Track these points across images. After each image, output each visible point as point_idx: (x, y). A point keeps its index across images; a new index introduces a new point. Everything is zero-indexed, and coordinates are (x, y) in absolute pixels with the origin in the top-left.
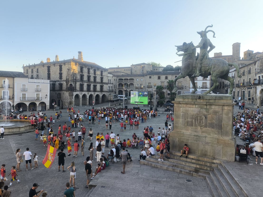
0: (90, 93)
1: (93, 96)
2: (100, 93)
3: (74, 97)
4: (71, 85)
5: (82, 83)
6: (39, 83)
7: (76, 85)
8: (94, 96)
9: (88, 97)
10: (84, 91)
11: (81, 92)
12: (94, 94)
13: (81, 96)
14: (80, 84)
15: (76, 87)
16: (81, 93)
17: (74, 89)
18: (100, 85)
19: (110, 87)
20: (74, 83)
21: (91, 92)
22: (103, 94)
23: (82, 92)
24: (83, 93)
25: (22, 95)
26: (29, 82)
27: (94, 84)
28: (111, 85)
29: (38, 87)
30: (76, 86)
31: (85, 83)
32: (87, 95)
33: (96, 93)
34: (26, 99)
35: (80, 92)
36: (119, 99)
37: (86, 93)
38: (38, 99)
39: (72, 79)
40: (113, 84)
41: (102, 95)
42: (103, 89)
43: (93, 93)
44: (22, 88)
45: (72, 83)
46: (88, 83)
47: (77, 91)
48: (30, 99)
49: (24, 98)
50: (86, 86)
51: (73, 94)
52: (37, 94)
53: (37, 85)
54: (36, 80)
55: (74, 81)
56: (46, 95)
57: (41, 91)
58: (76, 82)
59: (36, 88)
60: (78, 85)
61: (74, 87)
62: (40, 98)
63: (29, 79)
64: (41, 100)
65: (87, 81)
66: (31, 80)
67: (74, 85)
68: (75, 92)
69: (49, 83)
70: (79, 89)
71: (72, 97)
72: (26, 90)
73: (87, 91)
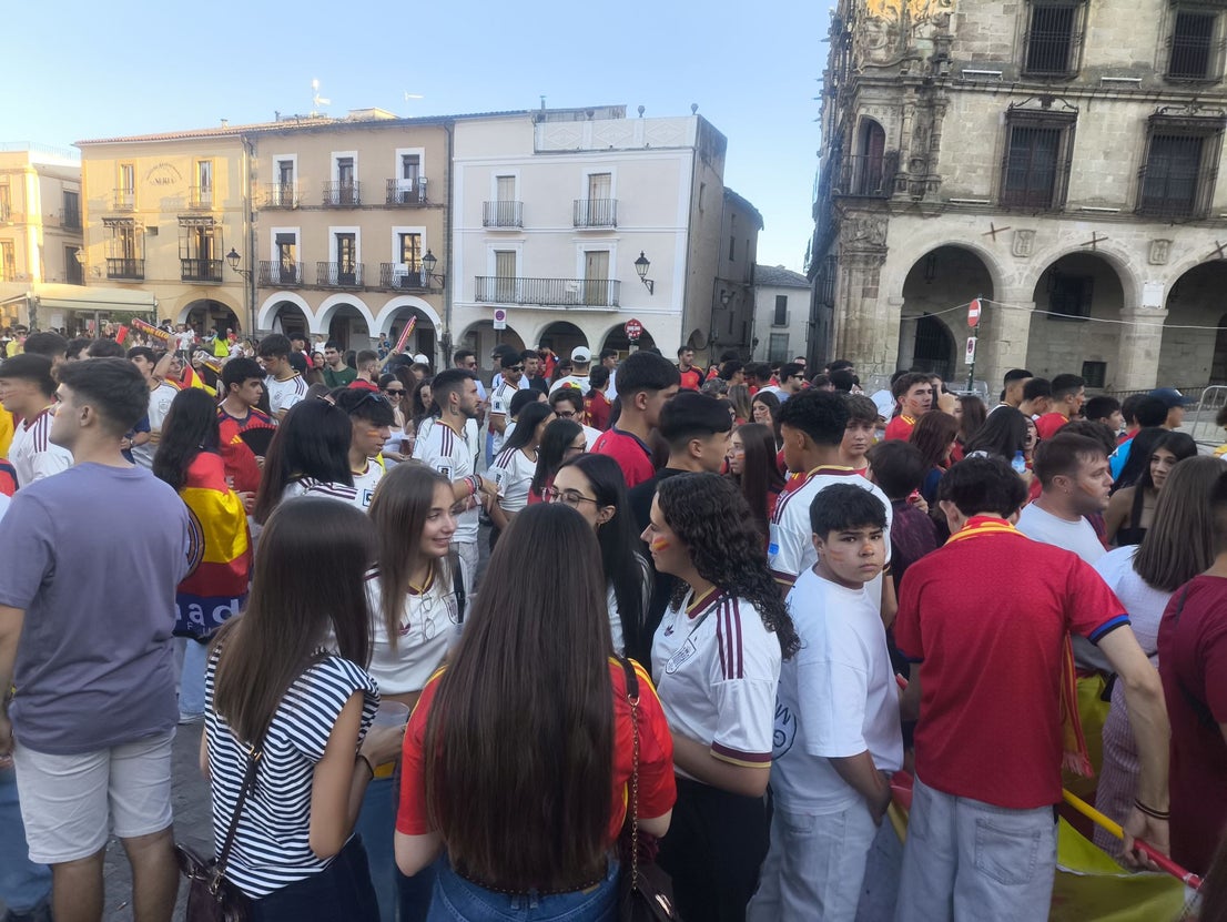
0: (1197, 246)
3: (894, 275)
4: (872, 130)
5: (1047, 100)
6: (611, 149)
7: (933, 125)
9: (1151, 291)
10: (1081, 215)
11: (1016, 223)
13: (1018, 275)
14: (1011, 114)
15: (925, 159)
16: (1026, 236)
17: (894, 182)
20: (899, 109)
23: (1032, 223)
24: (1069, 237)
25: (492, 259)
26: (537, 152)
29: (601, 193)
30: (935, 138)
31: (1098, 107)
32: (1137, 265)
34: (518, 299)
35: (999, 222)
37: (1123, 242)
38: (595, 289)
39: (880, 54)
44: (493, 198)
45: (874, 107)
46: (1162, 106)
47: (948, 207)
48: (542, 295)
49: (506, 280)
50: (1113, 144)
51: (878, 240)
52: (587, 253)
53: (590, 176)
54: (587, 125)
55: (898, 74)
56: (642, 261)
57: (615, 226)
58: (941, 94)
59: (584, 196)
60: (969, 125)
61: (906, 155)
62: (611, 286)
63: (541, 126)
64: (616, 305)
65: (1157, 79)
66: (551, 134)
67: (910, 124)
68: (922, 216)
69: (686, 148)
70: (981, 185)
71: (858, 276)
72: (517, 218)
73: (1134, 212)
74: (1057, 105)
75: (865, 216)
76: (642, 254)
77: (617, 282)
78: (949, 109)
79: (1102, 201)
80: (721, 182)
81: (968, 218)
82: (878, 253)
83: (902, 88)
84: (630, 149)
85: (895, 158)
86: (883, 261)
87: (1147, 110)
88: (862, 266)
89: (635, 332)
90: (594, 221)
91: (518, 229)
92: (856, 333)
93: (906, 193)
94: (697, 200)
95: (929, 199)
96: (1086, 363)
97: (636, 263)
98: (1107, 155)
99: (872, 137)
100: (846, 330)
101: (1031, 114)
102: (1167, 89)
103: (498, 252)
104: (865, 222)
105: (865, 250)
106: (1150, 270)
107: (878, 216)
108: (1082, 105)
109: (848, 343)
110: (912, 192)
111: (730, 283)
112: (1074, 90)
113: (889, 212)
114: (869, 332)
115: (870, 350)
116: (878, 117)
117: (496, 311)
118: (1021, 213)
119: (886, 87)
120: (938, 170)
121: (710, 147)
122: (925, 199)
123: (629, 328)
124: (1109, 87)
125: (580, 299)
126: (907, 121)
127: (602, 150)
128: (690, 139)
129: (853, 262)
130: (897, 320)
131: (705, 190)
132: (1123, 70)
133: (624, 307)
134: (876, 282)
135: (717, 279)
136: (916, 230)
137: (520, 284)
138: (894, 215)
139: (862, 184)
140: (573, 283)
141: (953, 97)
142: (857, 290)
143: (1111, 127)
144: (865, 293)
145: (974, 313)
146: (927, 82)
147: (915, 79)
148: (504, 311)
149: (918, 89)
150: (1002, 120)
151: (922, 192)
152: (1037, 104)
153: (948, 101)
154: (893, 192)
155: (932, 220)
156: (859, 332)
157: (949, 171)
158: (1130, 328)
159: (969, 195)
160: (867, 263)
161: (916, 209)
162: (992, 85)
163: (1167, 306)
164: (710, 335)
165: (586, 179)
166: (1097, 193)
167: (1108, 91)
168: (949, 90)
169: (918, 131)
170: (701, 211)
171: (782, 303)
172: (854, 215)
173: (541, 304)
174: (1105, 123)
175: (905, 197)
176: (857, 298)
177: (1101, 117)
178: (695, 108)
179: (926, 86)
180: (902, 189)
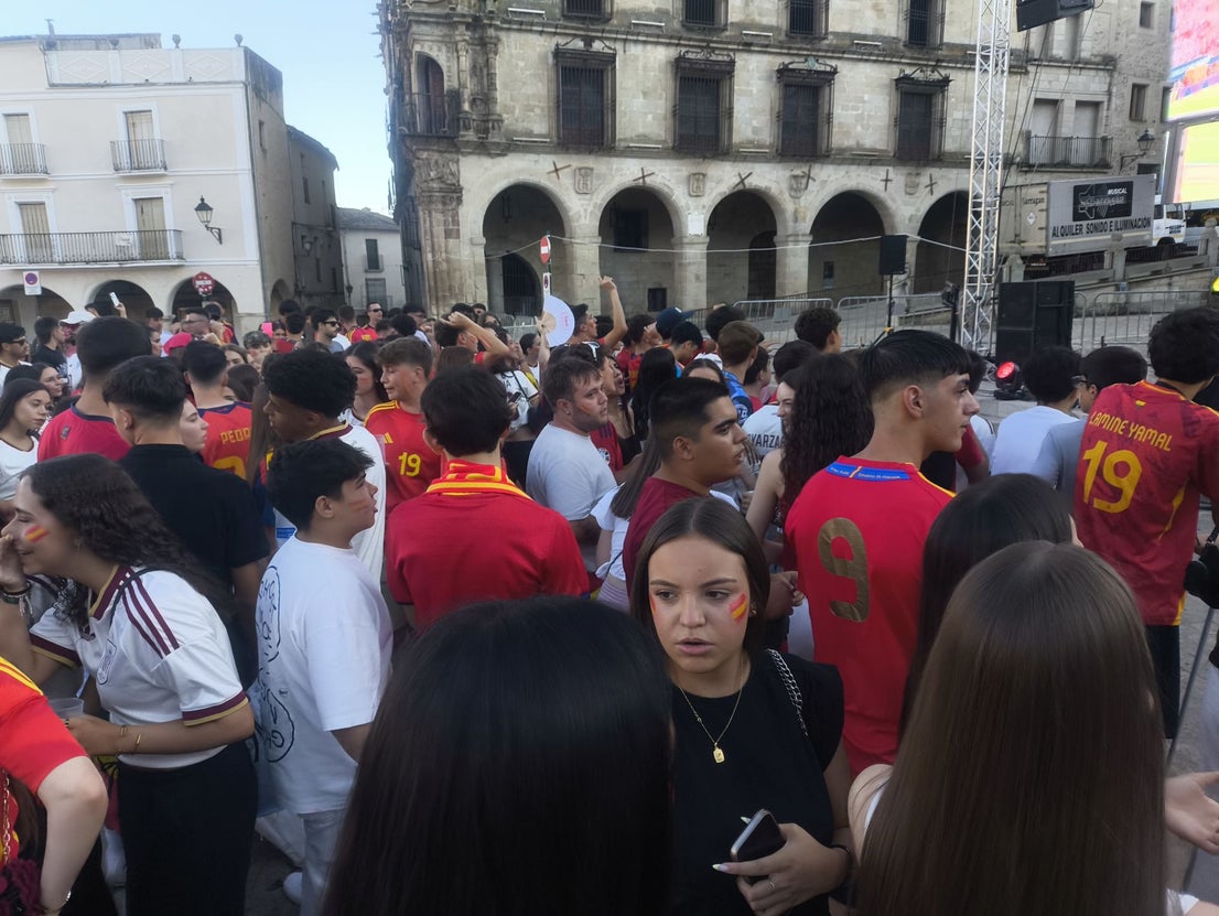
0: (723, 178)
1: (783, 211)
2: (898, 176)
3: (473, 213)
4: (429, 67)
5: (589, 41)
6: (147, 83)
7: (488, 64)
8: (788, 205)
9: (694, 222)
10: (630, 152)
11: (576, 161)
12: (798, 186)
13: (583, 211)
14: (558, 53)
15: (485, 98)
16: (586, 173)
17: (458, 121)
18: (895, 71)
19: (1054, 103)
20: (453, 47)
21: (744, 168)
22: (940, 192)
23: (589, 161)
24: (622, 173)
25: (14, 213)
26: (53, 86)
27: (787, 60)
28: (1091, 84)
29: (142, 132)
30: (491, 76)
31: (635, 50)
32: (679, 195)
33: (830, 181)
34: (56, 258)
35: (560, 161)
36: (1165, 241)
37: (667, 176)
38: (152, 243)
40: (1107, 63)
41: (922, 203)
42: (942, 123)
43: (768, 178)
44: (4, 141)
45: (428, 43)
46: (684, 50)
47: (512, 146)
48: (87, 251)
49: (38, 238)
50: (649, 84)
51: (451, 180)
52: (136, 201)
53: (126, 113)
54: (112, 55)
55: (447, 11)
56: (203, 207)
57: (165, 168)
58: (491, 32)
59: (122, 137)
60: (522, 64)
61: (467, 94)
62: (170, 237)
63: (53, 55)
64: (180, 257)
65: (676, 24)
66: (67, 65)
67: (465, 62)
68: (490, 155)
69: (236, 82)
70: (539, 124)
71: (437, 217)
72: (39, 163)
73: (673, 148)
74: (597, 46)
75: (436, 156)
76: (202, 200)
77: (177, 232)
78: (500, 48)
79: (644, 138)
80: (282, 119)
81: (532, 157)
82: (453, 193)
83: (453, 25)
84: (170, 84)
85: (456, 96)
86: (459, 200)
87: (672, 53)
88: (440, 206)
89: (207, 286)
90: (138, 163)
91: (43, 176)
92: (445, 276)
93: (471, 132)
94: (256, 138)
95: (494, 138)
96: (650, 290)
97: (197, 209)
98: (645, 94)
99: (430, 74)
100: (435, 272)
101: (575, 53)
102: (685, 35)
103: (21, 205)
104: (436, 162)
105: (441, 190)
106: (692, 202)
107: (448, 155)
108: (619, 46)
109: (439, 284)
110: (477, 131)
111: (310, 228)
112: (610, 32)
113: (458, 151)
114: (458, 273)
115: (461, 290)
116: (434, 54)
117: (25, 274)
118: (578, 151)
119: (438, 23)
120: (498, 109)
121: (263, 82)
122: (492, 140)
123: (198, 283)
124: (639, 30)
125: (136, 253)
126: (463, 59)
127: (136, 85)
128: (240, 73)
129: (430, 202)
130: (482, 260)
131: (265, 128)
132: (648, 15)
133: (190, 260)
134: (456, 222)
135: (294, 224)
136: (486, 169)
137: (56, 240)
138: (464, 154)
139: (429, 124)
140: (125, 236)
141: (503, 35)
142: (439, 230)
143: (645, 68)
144: (448, 234)
145: (545, 250)
146: (476, 19)
147: (463, 16)
148: (36, 273)
149: (468, 26)
150: (551, 60)
151: (486, 131)
152: (580, 44)
153: (499, 39)
154: (459, 131)
155: (500, 159)
156: (448, 274)
157: (510, 110)
158: (681, 255)
159: (530, 134)
160: (444, 204)
161: (483, 148)
162: (538, 24)
163: (708, 234)
164: (296, 285)
165: (121, 119)
166: (641, 130)
167: (638, 34)
168: (498, 28)
169: (474, 69)
170: (264, 151)
171: (372, 246)
172: (425, 155)
173: (87, 263)
174: (640, 65)
175: (471, 136)
176: (440, 239)
177: (636, 58)
178: (239, 39)
179: (475, 24)
180: (467, 128)
